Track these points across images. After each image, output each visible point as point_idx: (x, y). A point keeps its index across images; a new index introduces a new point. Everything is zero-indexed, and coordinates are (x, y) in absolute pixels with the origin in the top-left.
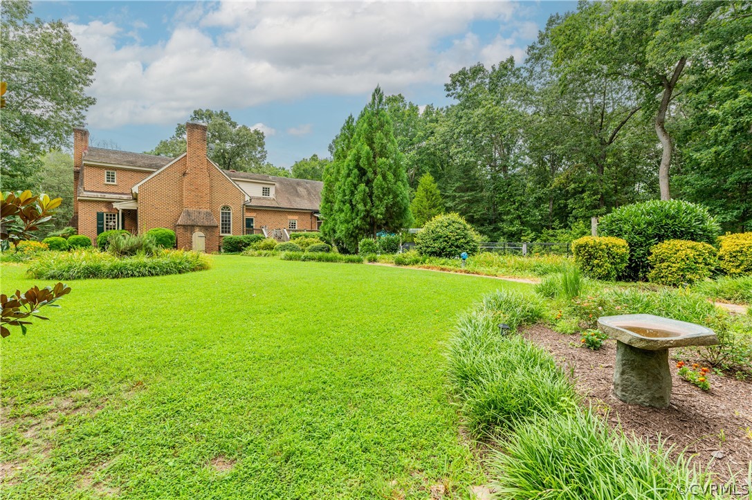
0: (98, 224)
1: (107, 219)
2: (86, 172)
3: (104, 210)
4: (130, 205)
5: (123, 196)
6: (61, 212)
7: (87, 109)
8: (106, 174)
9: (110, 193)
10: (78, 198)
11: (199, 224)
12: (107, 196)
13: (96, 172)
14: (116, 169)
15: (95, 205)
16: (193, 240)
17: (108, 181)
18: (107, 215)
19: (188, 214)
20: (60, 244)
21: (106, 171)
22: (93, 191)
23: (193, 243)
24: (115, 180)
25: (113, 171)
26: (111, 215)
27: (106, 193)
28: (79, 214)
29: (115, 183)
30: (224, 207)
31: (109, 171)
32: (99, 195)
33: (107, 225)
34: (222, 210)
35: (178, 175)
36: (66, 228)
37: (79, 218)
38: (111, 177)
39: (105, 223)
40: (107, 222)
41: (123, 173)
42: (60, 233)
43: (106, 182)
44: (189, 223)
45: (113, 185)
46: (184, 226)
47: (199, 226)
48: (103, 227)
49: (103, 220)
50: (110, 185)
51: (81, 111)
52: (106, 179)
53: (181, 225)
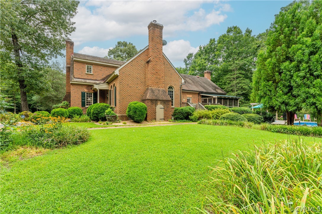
0: (82, 99)
1: (87, 96)
2: (75, 65)
3: (86, 90)
4: (104, 87)
5: (96, 81)
6: (55, 94)
7: (71, 34)
8: (86, 67)
9: (89, 79)
10: (71, 82)
11: (160, 99)
12: (88, 81)
13: (80, 65)
14: (92, 64)
15: (80, 87)
16: (157, 111)
17: (87, 72)
18: (87, 94)
19: (153, 91)
20: (64, 113)
21: (86, 66)
22: (79, 78)
23: (157, 113)
24: (92, 71)
25: (90, 66)
26: (89, 94)
27: (86, 79)
28: (71, 93)
29: (92, 73)
30: (170, 87)
31: (88, 65)
32: (83, 80)
33: (87, 100)
34: (169, 89)
35: (143, 63)
36: (63, 102)
37: (71, 95)
38: (89, 70)
39: (86, 99)
40: (87, 98)
41: (97, 67)
42: (60, 105)
43: (86, 73)
44: (154, 98)
45: (91, 74)
46: (151, 100)
47: (161, 100)
48: (85, 101)
49: (85, 97)
50: (89, 74)
51: (67, 35)
52: (86, 71)
53: (149, 100)
